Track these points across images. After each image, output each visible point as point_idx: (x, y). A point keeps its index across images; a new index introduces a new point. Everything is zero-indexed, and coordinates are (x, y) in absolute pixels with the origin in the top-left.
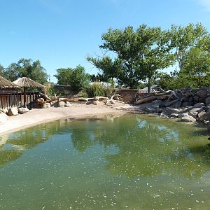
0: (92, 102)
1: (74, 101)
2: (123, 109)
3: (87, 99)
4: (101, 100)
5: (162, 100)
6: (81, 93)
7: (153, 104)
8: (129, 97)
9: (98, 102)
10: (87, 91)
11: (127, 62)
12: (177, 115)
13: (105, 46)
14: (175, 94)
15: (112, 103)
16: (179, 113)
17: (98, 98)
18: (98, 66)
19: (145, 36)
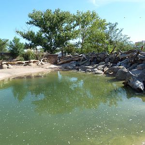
0: (28, 64)
1: (14, 64)
2: (51, 68)
3: (24, 62)
4: (34, 62)
5: (76, 61)
6: (18, 58)
7: (71, 63)
8: (53, 60)
9: (32, 64)
10: (23, 56)
11: (48, 35)
12: (90, 70)
13: (31, 23)
14: (85, 57)
15: (42, 64)
16: (91, 69)
17: (32, 61)
18: (24, 37)
19: (62, 17)
